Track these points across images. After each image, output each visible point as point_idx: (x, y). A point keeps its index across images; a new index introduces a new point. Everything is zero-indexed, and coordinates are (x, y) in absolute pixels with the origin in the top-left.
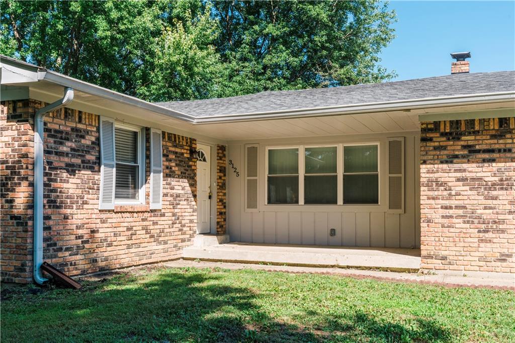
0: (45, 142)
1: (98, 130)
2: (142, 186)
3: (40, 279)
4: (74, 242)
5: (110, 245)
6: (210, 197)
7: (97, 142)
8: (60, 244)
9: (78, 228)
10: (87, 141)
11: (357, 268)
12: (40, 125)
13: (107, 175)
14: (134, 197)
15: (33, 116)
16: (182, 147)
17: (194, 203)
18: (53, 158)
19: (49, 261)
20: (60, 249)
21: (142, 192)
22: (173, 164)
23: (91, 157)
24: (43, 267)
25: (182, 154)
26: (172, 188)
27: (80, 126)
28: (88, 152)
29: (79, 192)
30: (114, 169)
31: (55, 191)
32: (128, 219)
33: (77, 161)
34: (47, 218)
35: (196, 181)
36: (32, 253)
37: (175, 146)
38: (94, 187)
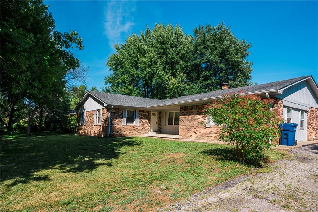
0: (111, 114)
1: (123, 111)
2: (135, 120)
3: (109, 136)
4: (116, 131)
5: (125, 132)
6: (157, 123)
7: (122, 114)
8: (113, 131)
9: (118, 128)
10: (120, 113)
11: (173, 138)
12: (110, 112)
13: (124, 120)
14: (133, 123)
15: (109, 110)
16: (146, 113)
17: (149, 125)
18: (113, 117)
19: (111, 133)
20: (114, 132)
21: (134, 122)
22: (143, 116)
23: (121, 116)
24: (109, 134)
25: (146, 114)
26: (143, 121)
27: (118, 111)
28: (120, 115)
29: (118, 122)
30: (126, 118)
31: (113, 122)
32: (130, 127)
33: (118, 117)
34: (111, 126)
35: (150, 120)
36: (108, 132)
37: (143, 113)
38: (121, 121)
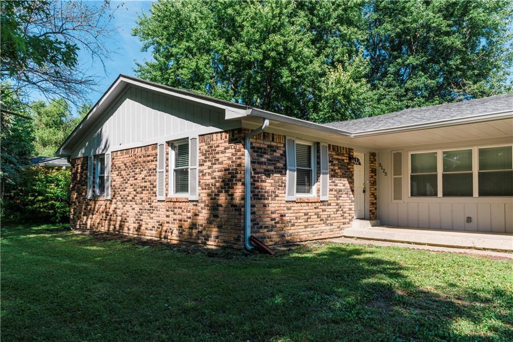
0: (251, 156)
1: (285, 146)
2: (314, 184)
3: (249, 247)
4: (269, 222)
5: (293, 225)
6: (364, 191)
7: (284, 155)
8: (261, 224)
9: (272, 213)
10: (278, 154)
11: (493, 250)
12: (248, 145)
13: (290, 177)
14: (309, 191)
15: (244, 139)
16: (343, 155)
17: (352, 196)
18: (257, 166)
19: (254, 235)
20: (261, 227)
21: (314, 188)
22: (337, 168)
23: (280, 165)
24: (251, 239)
25: (343, 160)
26: (336, 185)
27: (273, 144)
28: (278, 161)
29: (273, 188)
30: (296, 172)
31: (257, 188)
32: (305, 208)
33: (271, 168)
34: (253, 206)
35: (353, 180)
36: (244, 229)
37: (338, 155)
38: (282, 185)
